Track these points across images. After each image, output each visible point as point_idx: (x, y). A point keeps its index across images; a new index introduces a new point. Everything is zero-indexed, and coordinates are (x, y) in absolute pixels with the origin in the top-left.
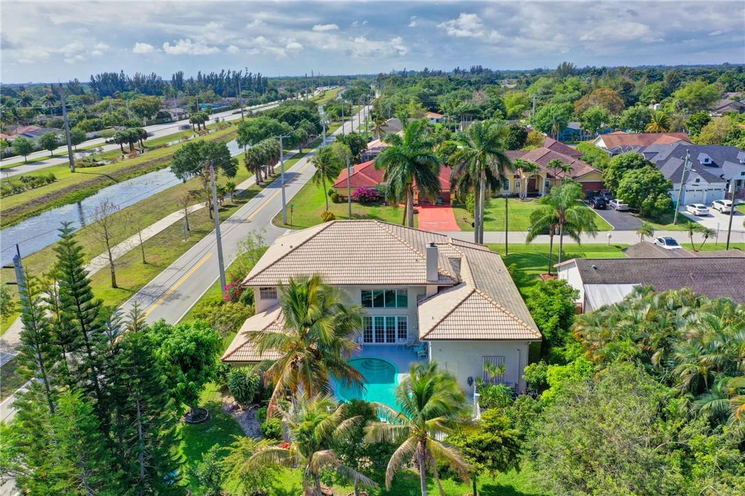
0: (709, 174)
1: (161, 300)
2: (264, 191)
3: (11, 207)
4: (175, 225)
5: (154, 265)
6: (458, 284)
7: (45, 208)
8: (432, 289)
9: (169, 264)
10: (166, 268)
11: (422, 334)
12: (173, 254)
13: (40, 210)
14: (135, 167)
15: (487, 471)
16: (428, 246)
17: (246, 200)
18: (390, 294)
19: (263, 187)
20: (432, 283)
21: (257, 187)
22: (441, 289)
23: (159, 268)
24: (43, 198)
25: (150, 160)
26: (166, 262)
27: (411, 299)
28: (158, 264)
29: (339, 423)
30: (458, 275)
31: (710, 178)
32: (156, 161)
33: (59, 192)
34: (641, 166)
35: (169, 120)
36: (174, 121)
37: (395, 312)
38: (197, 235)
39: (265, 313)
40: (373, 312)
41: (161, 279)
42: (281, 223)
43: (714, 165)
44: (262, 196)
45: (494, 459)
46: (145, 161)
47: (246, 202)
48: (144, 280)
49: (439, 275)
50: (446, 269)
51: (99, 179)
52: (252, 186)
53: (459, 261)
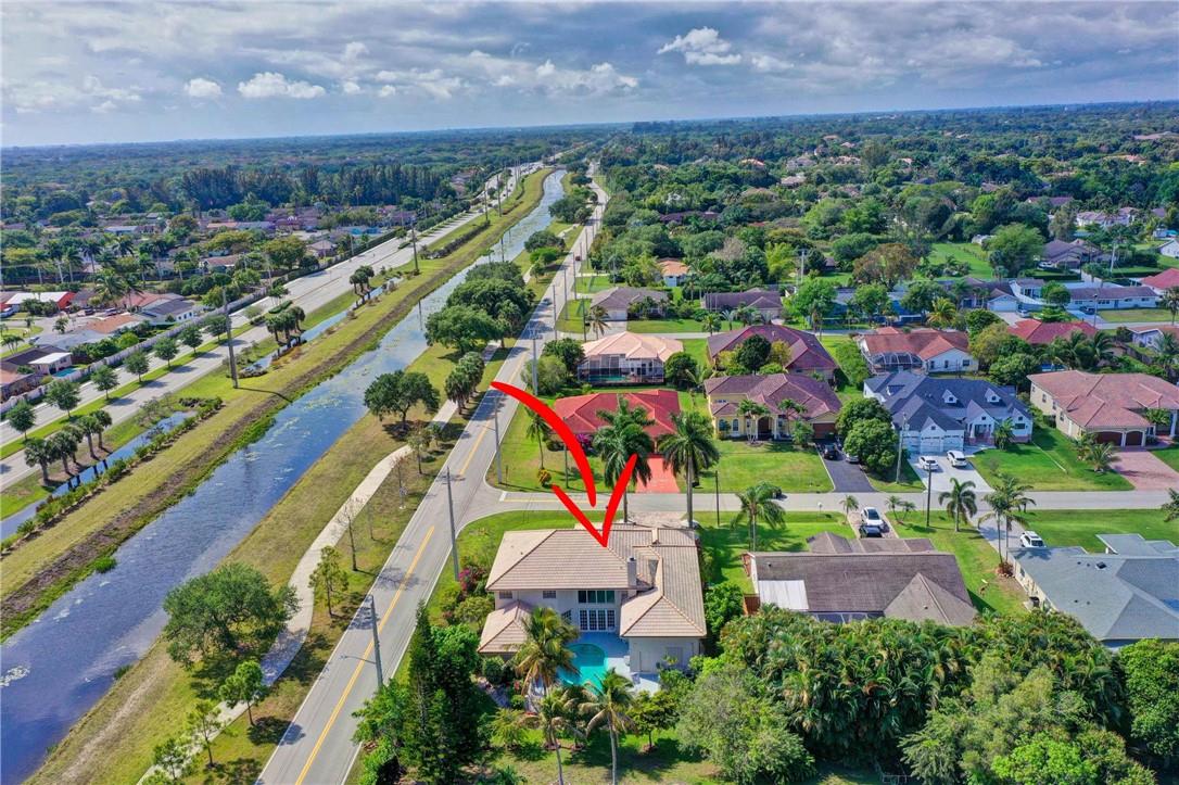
0: (948, 419)
1: (403, 585)
2: (471, 426)
3: (197, 455)
4: (385, 483)
5: (381, 542)
6: (652, 588)
7: (230, 452)
8: (632, 592)
9: (396, 541)
10: (394, 545)
11: (621, 633)
12: (395, 526)
13: (226, 454)
14: (305, 377)
15: (656, 729)
16: (628, 560)
17: (452, 442)
18: (601, 592)
19: (467, 418)
20: (633, 588)
21: (460, 420)
22: (639, 593)
23: (388, 545)
24: (224, 436)
25: (319, 363)
26: (392, 537)
27: (617, 597)
28: (386, 540)
29: (565, 702)
30: (653, 579)
31: (947, 424)
32: (326, 363)
33: (236, 427)
34: (870, 417)
35: (316, 268)
36: (322, 270)
37: (606, 607)
38: (412, 500)
39: (503, 610)
40: (588, 606)
41: (394, 559)
42: (495, 480)
43: (959, 405)
44: (468, 436)
45: (660, 722)
46: (315, 365)
47: (451, 446)
48: (378, 562)
49: (638, 581)
50: (643, 573)
51: (271, 401)
52: (453, 417)
53: (656, 563)
